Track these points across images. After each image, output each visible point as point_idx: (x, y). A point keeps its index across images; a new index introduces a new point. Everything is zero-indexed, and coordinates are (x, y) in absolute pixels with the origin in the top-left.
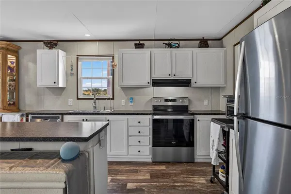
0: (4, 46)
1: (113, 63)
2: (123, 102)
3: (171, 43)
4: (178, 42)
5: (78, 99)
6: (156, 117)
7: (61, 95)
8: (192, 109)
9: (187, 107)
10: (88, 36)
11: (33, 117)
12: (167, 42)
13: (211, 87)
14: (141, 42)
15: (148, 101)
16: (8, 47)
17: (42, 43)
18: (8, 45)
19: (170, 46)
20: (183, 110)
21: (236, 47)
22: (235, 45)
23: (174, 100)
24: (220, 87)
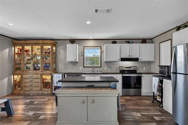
0: (52, 43)
1: (102, 50)
2: (106, 69)
3: (129, 41)
4: (132, 40)
5: (84, 67)
6: (124, 75)
7: (76, 65)
8: (138, 71)
9: (136, 70)
10: (91, 38)
11: (67, 75)
12: (127, 40)
13: (147, 62)
14: (115, 40)
15: (117, 68)
16: (54, 43)
17: (69, 41)
18: (54, 42)
19: (129, 42)
20: (134, 72)
21: (160, 44)
22: (160, 43)
23: (130, 68)
24: (151, 62)
